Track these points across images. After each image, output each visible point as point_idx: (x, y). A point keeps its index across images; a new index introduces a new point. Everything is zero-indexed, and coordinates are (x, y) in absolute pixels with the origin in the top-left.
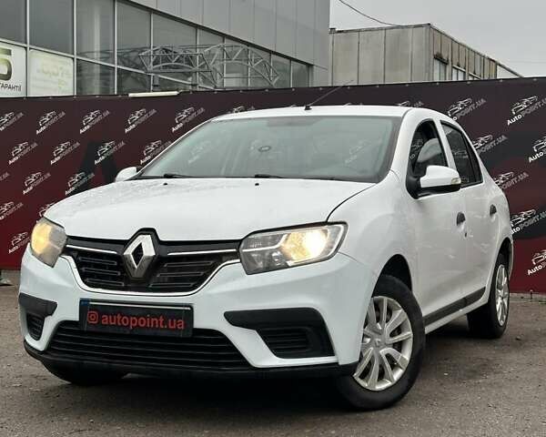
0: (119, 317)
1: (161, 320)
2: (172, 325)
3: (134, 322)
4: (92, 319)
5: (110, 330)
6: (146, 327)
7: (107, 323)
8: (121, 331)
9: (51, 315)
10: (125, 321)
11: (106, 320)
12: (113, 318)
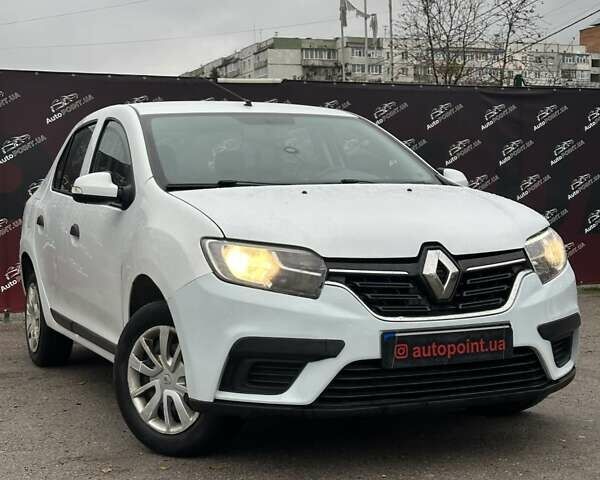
0: (434, 346)
1: (482, 342)
2: (493, 347)
3: (452, 349)
4: (400, 353)
5: (424, 363)
6: (465, 353)
7: (419, 355)
8: (438, 362)
9: (335, 356)
10: (442, 350)
11: (418, 352)
12: (426, 349)
